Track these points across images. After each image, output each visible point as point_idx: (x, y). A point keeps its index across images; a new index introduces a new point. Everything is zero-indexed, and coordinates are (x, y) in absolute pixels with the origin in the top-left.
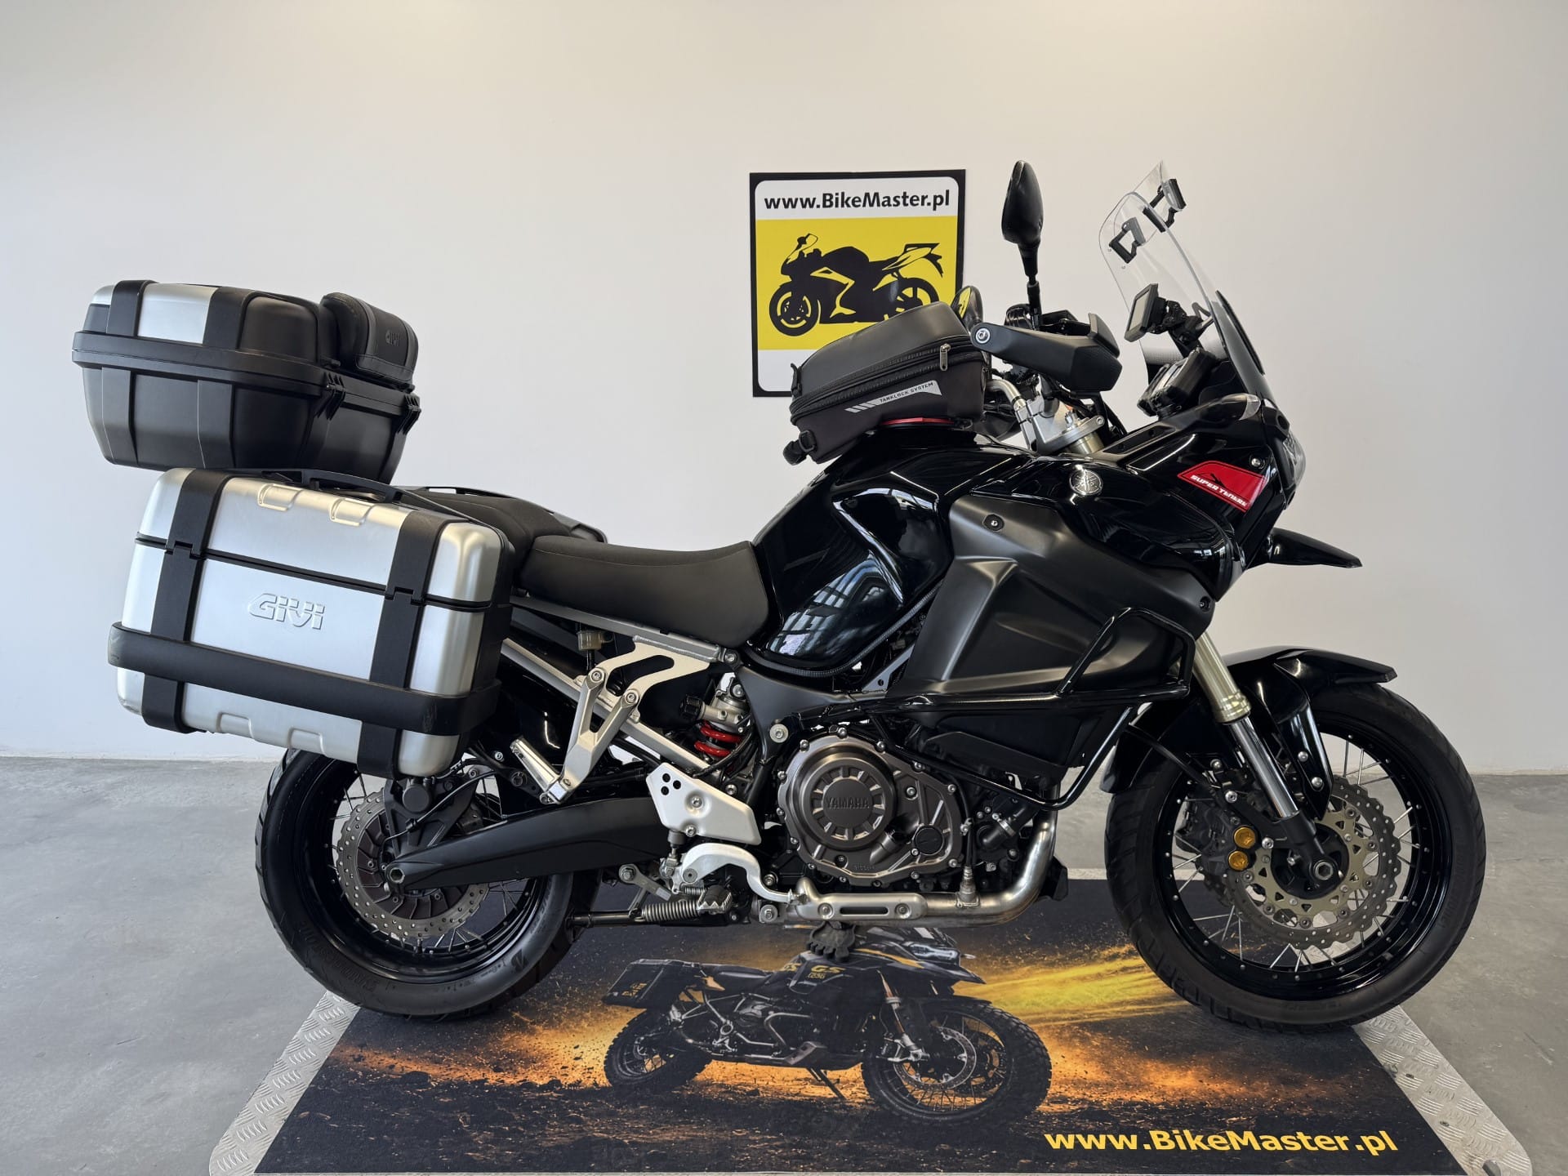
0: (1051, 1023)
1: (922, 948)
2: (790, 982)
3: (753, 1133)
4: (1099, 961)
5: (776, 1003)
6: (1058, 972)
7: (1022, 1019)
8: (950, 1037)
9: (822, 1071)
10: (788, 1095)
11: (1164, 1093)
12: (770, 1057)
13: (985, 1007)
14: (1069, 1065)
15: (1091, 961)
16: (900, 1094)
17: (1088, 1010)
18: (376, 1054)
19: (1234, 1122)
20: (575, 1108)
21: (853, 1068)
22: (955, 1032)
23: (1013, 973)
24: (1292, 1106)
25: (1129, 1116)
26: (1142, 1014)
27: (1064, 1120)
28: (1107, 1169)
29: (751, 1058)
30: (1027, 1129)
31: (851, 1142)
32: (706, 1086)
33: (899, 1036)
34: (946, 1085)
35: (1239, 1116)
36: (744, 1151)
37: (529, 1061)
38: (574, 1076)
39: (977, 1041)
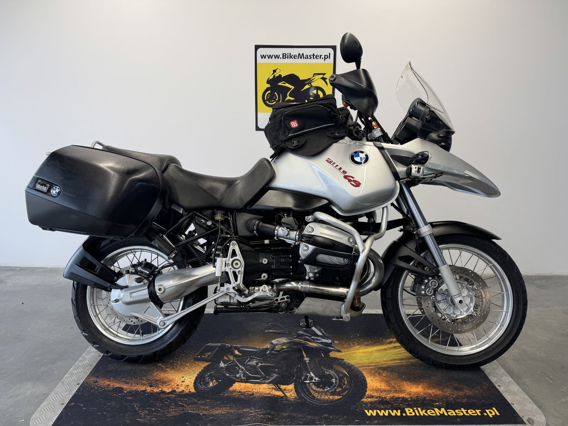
0: (367, 368)
1: (318, 339)
2: (267, 352)
3: (252, 410)
4: (385, 344)
5: (262, 360)
6: (370, 348)
7: (356, 366)
8: (328, 373)
9: (279, 385)
10: (265, 394)
11: (410, 394)
12: (259, 381)
13: (342, 361)
14: (374, 384)
15: (382, 344)
16: (309, 395)
17: (381, 362)
18: (103, 380)
19: (437, 405)
20: (181, 401)
21: (291, 385)
22: (330, 371)
23: (353, 348)
24: (459, 398)
25: (397, 403)
26: (402, 364)
27: (373, 405)
28: (389, 423)
29: (251, 381)
30: (358, 408)
31: (290, 413)
32: (234, 392)
33: (309, 373)
34: (328, 391)
35: (439, 402)
36: (248, 417)
37: (164, 383)
38: (182, 388)
39: (339, 374)
